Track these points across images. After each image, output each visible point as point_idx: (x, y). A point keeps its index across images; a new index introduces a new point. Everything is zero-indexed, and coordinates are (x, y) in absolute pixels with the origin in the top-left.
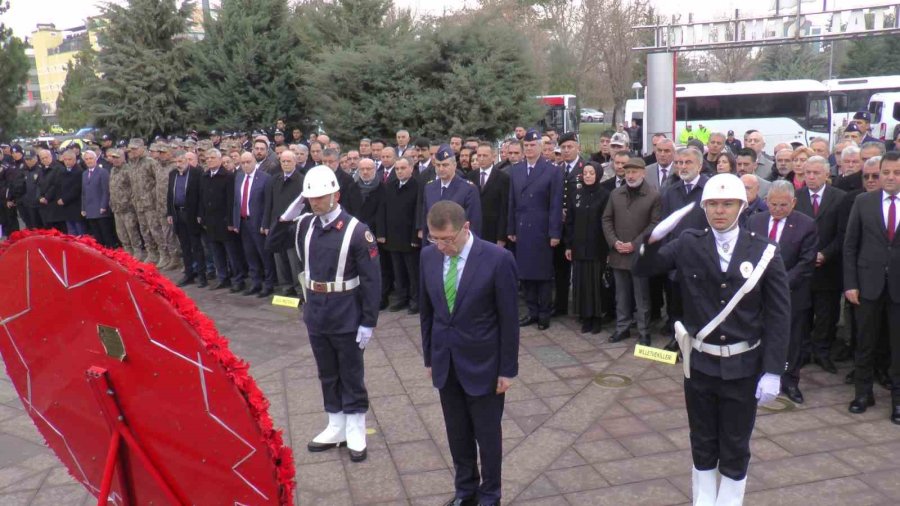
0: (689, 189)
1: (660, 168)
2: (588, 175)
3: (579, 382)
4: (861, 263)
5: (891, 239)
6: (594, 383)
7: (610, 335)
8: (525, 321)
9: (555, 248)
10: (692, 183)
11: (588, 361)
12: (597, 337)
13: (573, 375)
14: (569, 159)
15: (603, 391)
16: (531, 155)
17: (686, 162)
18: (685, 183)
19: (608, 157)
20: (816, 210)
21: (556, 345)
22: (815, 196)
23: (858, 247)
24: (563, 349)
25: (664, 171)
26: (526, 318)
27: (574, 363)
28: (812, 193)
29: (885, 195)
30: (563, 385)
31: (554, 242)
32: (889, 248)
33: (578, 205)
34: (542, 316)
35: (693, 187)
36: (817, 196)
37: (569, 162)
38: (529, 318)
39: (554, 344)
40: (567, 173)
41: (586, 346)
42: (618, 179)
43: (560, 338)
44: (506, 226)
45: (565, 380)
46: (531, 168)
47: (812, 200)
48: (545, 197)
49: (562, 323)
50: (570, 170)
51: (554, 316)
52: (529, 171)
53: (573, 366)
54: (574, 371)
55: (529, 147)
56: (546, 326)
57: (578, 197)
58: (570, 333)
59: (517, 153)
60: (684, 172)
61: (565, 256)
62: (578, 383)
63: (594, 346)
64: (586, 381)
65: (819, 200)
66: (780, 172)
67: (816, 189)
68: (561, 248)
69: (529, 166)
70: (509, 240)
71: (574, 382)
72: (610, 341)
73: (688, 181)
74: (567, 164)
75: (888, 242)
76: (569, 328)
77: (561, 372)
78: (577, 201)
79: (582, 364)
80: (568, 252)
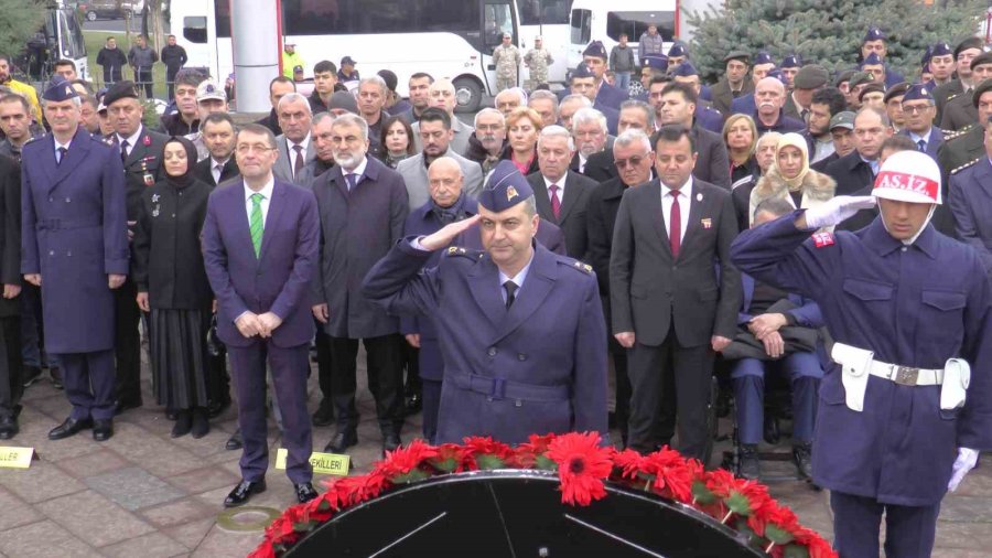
0: (352, 182)
1: (291, 144)
2: (175, 158)
3: (192, 529)
4: (635, 291)
5: (676, 254)
6: (218, 526)
7: (228, 436)
8: (68, 427)
9: (117, 292)
10: (355, 171)
11: (199, 488)
12: (205, 442)
13: (178, 519)
14: (127, 130)
15: (239, 539)
16: (65, 126)
17: (347, 138)
18: (344, 173)
19: (196, 125)
20: (557, 209)
21: (134, 465)
22: (554, 188)
23: (630, 266)
24: (149, 472)
25: (298, 149)
26: (68, 420)
27: (174, 495)
28: (548, 183)
29: (665, 190)
30: (165, 540)
31: (115, 280)
32: (675, 268)
33: (156, 213)
34: (98, 415)
35: (357, 179)
36: (558, 188)
37: (126, 135)
38: (74, 421)
39: (130, 465)
40: (123, 155)
41: (187, 462)
42: (215, 163)
43: (140, 452)
44: (19, 256)
45: (167, 529)
46: (62, 150)
47: (550, 194)
48: (94, 202)
49: (135, 422)
50: (129, 150)
51: (119, 410)
52: (58, 155)
53: (176, 501)
54: (178, 511)
55: (60, 112)
56: (108, 433)
57: (155, 198)
58: (154, 440)
59: (17, 116)
60: (344, 153)
61: (137, 304)
62: (191, 532)
63: (203, 459)
64: (205, 524)
65: (560, 195)
66: (485, 145)
67: (554, 179)
68: (129, 290)
69: (58, 145)
70: (28, 283)
71: (183, 529)
72: (229, 448)
73: (349, 168)
74: (121, 140)
75: (672, 257)
76: (150, 431)
77: (154, 514)
78: (153, 206)
79: (190, 496)
80: (142, 297)
